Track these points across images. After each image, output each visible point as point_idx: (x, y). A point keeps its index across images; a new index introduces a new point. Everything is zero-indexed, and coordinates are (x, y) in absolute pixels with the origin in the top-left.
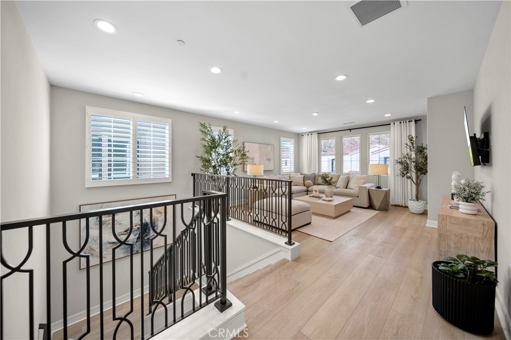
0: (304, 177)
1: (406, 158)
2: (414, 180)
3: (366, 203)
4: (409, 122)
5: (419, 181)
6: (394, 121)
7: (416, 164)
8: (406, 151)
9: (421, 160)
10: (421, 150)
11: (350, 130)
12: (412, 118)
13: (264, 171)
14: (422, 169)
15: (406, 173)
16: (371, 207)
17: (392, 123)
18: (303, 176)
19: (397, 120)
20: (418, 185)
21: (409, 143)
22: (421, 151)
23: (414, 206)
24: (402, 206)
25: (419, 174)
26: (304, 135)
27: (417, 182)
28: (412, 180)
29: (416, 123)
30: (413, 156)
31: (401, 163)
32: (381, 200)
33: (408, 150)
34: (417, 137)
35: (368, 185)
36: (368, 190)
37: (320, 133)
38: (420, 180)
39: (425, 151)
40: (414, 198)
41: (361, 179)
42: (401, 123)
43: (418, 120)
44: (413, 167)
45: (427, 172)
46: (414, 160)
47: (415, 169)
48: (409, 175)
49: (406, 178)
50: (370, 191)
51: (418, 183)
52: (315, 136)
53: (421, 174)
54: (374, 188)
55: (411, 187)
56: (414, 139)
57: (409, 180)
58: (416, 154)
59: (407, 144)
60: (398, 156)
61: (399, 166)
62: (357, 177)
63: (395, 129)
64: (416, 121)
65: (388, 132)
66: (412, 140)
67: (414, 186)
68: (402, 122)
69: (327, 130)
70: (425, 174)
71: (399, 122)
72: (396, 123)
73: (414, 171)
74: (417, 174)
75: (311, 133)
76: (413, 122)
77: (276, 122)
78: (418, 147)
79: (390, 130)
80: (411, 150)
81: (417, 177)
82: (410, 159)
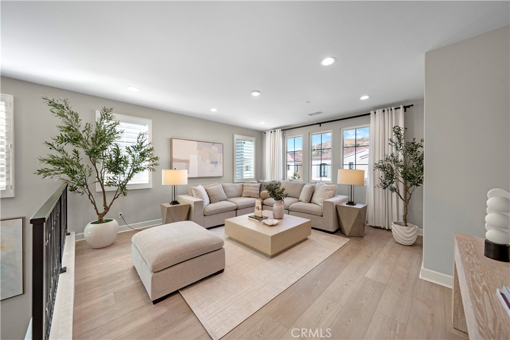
0: (261, 185)
1: (391, 161)
2: (402, 193)
3: (331, 226)
4: (395, 109)
5: (408, 195)
6: (375, 109)
7: (405, 169)
8: (390, 150)
9: (412, 164)
10: (412, 148)
11: (320, 124)
12: (400, 103)
13: (189, 178)
14: (414, 177)
15: (390, 183)
16: (339, 231)
17: (372, 113)
18: (259, 184)
19: (379, 108)
20: (406, 201)
21: (395, 139)
22: (412, 150)
23: (400, 233)
24: (384, 229)
25: (409, 184)
26: (267, 132)
27: (405, 196)
28: (398, 193)
29: (405, 111)
30: (401, 157)
31: (383, 168)
32: (353, 222)
33: (394, 149)
34: (406, 128)
35: (336, 200)
36: (336, 206)
37: (284, 130)
38: (411, 194)
39: (419, 149)
40: (401, 220)
41: (328, 190)
42: (384, 111)
43: (409, 107)
44: (400, 174)
45: (421, 181)
46: (402, 164)
47: (403, 178)
48: (394, 185)
49: (390, 192)
50: (338, 209)
51: (408, 199)
52: (279, 133)
53: (411, 186)
54: (345, 205)
55: (397, 205)
56: (402, 132)
57: (395, 194)
58: (404, 155)
59: (391, 140)
60: (379, 158)
61: (380, 173)
62: (324, 187)
63: (376, 121)
64: (405, 108)
65: (368, 125)
66: (399, 134)
67: (401, 203)
68: (386, 109)
69: (294, 125)
70: (417, 185)
71: (381, 110)
72: (377, 111)
73: (401, 179)
74: (405, 184)
75: (275, 130)
76: (402, 109)
77: (214, 110)
78: (407, 143)
79: (369, 123)
80: (397, 148)
81: (406, 190)
82: (396, 161)
